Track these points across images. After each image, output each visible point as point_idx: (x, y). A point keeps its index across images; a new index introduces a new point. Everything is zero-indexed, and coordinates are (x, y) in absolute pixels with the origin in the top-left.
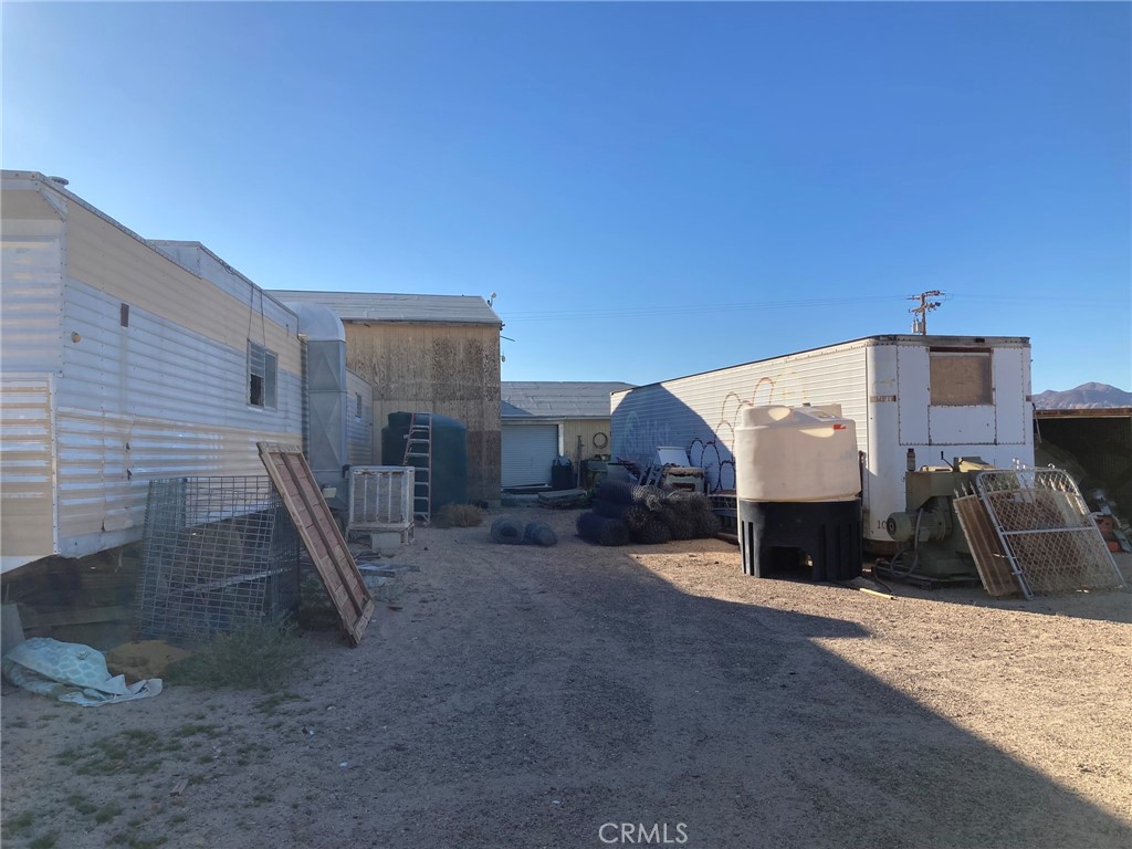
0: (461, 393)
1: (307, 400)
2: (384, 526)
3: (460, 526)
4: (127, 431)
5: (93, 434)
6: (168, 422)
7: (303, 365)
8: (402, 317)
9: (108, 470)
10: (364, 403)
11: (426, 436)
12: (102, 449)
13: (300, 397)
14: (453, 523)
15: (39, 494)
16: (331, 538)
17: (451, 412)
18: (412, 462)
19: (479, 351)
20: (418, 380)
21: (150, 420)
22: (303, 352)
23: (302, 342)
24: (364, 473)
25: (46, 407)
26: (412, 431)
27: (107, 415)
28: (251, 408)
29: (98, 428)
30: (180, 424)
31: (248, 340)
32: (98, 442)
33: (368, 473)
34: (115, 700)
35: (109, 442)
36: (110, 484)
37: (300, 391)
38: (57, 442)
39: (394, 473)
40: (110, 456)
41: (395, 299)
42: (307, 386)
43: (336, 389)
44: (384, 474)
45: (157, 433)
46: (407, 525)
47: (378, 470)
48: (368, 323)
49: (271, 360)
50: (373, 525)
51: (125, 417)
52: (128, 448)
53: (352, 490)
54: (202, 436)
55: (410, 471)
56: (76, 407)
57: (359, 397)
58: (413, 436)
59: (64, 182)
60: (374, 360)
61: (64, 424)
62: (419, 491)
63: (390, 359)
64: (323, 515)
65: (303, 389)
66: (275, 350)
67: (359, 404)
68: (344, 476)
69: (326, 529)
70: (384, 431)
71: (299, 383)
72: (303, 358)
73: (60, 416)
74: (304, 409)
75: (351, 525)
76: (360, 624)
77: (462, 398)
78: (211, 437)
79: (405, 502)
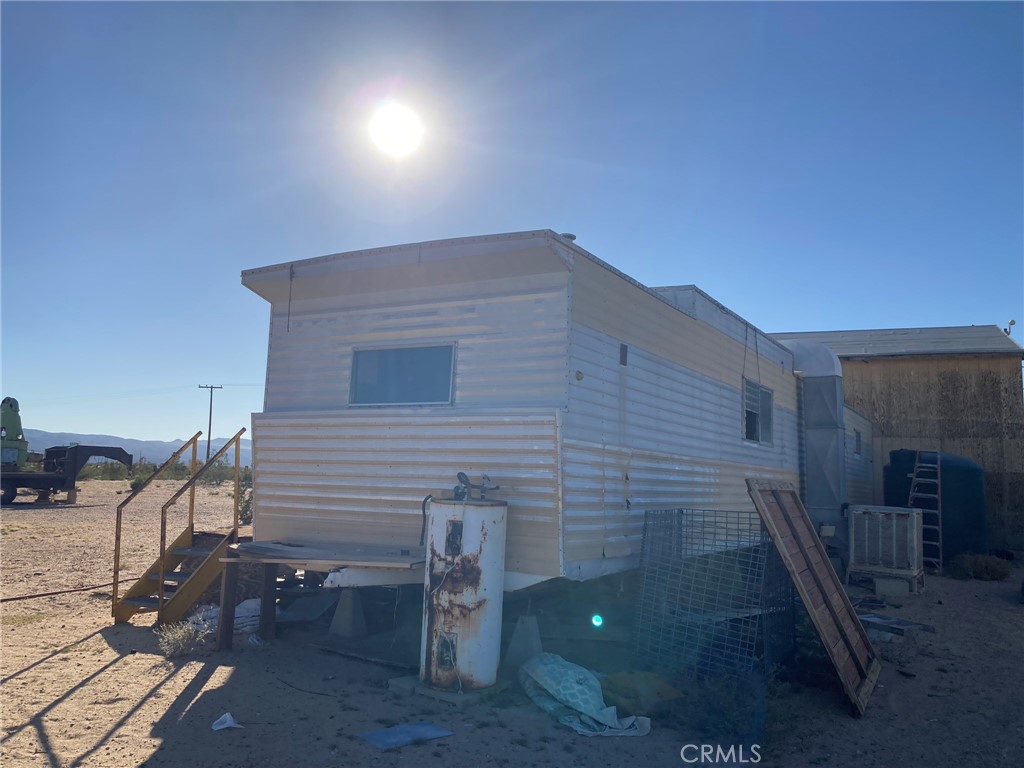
0: (975, 429)
1: (804, 435)
2: (888, 571)
3: (981, 579)
4: (626, 462)
5: (594, 464)
6: (665, 455)
7: (799, 402)
8: (903, 350)
9: (610, 499)
10: (864, 439)
11: (934, 475)
12: (603, 479)
13: (796, 433)
14: (972, 574)
15: (548, 519)
16: (829, 585)
17: (963, 450)
18: (918, 503)
19: (996, 382)
20: (923, 416)
21: (647, 453)
22: (798, 388)
23: (798, 378)
24: (864, 513)
25: (553, 438)
26: (917, 470)
27: (607, 447)
28: (746, 443)
29: (599, 459)
30: (676, 457)
31: (743, 377)
32: (598, 472)
33: (870, 513)
34: (607, 733)
35: (610, 473)
36: (611, 512)
37: (796, 427)
38: (563, 471)
39: (898, 515)
40: (609, 486)
41: (894, 333)
42: (804, 423)
43: (833, 425)
44: (888, 515)
45: (654, 465)
46: (915, 572)
47: (880, 511)
48: (866, 359)
49: (768, 395)
50: (876, 569)
51: (624, 450)
52: (627, 478)
53: (852, 530)
54: (698, 469)
55: (916, 514)
56: (580, 439)
57: (858, 434)
58: (919, 476)
59: (573, 237)
60: (874, 396)
61: (569, 455)
62: (927, 535)
63: (890, 395)
64: (819, 558)
65: (800, 424)
66: (770, 387)
67: (858, 440)
68: (843, 514)
69: (822, 575)
70: (886, 469)
71: (795, 419)
72: (799, 395)
73: (565, 447)
74: (800, 444)
75: (852, 567)
76: (864, 690)
77: (975, 435)
78: (707, 470)
79: (912, 548)
